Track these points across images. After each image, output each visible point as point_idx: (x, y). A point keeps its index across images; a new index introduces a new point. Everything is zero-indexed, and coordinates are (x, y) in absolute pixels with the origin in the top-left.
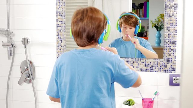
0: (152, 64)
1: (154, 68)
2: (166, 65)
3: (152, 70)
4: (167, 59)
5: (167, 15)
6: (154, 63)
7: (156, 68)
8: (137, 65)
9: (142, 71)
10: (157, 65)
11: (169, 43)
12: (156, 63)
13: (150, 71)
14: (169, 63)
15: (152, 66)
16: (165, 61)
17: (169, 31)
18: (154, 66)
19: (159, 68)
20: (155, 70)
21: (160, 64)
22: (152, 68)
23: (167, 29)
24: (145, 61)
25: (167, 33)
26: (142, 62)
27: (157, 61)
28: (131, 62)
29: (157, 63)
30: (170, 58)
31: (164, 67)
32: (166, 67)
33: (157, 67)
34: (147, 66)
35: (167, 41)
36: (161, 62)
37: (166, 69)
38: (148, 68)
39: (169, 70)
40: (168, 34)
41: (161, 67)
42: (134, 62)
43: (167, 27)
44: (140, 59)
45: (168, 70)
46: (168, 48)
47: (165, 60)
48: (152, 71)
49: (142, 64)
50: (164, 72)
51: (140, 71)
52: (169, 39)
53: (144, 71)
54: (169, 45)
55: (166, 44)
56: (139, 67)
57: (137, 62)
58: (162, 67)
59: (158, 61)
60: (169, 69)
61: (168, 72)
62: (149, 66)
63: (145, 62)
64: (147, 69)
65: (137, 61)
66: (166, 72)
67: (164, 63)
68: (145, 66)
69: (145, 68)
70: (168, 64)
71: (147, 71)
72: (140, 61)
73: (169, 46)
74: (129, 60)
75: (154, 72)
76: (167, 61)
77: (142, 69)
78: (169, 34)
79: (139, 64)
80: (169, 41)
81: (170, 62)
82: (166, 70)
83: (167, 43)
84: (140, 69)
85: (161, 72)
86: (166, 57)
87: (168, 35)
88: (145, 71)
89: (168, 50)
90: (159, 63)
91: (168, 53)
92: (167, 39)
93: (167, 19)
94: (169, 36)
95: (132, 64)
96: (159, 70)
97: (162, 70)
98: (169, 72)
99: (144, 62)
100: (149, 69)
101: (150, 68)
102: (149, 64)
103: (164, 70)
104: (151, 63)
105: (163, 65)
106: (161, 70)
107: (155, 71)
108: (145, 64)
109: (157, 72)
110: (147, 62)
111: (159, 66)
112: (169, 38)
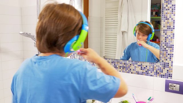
0: (148, 68)
2: (162, 70)
3: (148, 73)
4: (163, 64)
5: (164, 17)
6: (150, 67)
7: (151, 72)
8: (134, 68)
9: (138, 74)
10: (153, 69)
11: (165, 47)
12: (152, 67)
13: (146, 75)
15: (148, 70)
16: (161, 66)
17: (166, 34)
18: (150, 70)
20: (151, 74)
21: (156, 68)
22: (148, 72)
23: (164, 32)
24: (142, 64)
25: (164, 36)
26: (138, 65)
27: (152, 65)
28: (128, 64)
30: (166, 63)
31: (160, 72)
32: (162, 72)
33: (153, 71)
34: (143, 69)
36: (157, 66)
38: (144, 71)
39: (166, 76)
41: (157, 71)
42: (131, 65)
43: (164, 30)
45: (164, 75)
46: (165, 52)
48: (148, 75)
49: (138, 67)
50: (160, 77)
51: (136, 74)
52: (165, 43)
53: (140, 74)
54: (165, 49)
55: (162, 48)
56: (135, 70)
57: (134, 65)
58: (158, 71)
59: (154, 65)
60: (166, 74)
61: (164, 77)
63: (142, 66)
64: (143, 73)
65: (134, 63)
66: (162, 77)
67: (160, 68)
68: (141, 69)
69: (141, 71)
70: (164, 69)
71: (143, 75)
75: (149, 76)
76: (163, 66)
77: (138, 72)
78: (166, 38)
80: (165, 45)
81: (166, 67)
82: (162, 75)
85: (156, 76)
86: (163, 61)
87: (164, 39)
88: (141, 74)
89: (165, 54)
91: (165, 58)
92: (163, 43)
93: (164, 21)
94: (166, 40)
95: (129, 66)
96: (155, 74)
97: (158, 75)
98: (165, 78)
100: (145, 73)
101: (146, 71)
102: (145, 68)
103: (160, 75)
104: (146, 66)
105: (158, 70)
106: (156, 75)
107: (151, 76)
108: (141, 67)
109: (153, 76)
111: (155, 71)
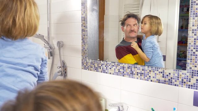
0: (172, 75)
1: (173, 81)
2: (190, 79)
3: (171, 82)
4: (192, 72)
5: (194, 14)
6: (174, 74)
7: (176, 81)
8: (154, 75)
9: (159, 82)
10: (178, 77)
11: (194, 50)
12: (176, 75)
13: (169, 84)
14: (194, 77)
15: (171, 78)
16: (188, 74)
17: (195, 35)
18: (174, 79)
19: (180, 82)
20: (175, 83)
21: (182, 77)
22: (172, 80)
23: (193, 33)
24: (163, 71)
25: (193, 37)
26: (159, 72)
27: (177, 72)
28: (147, 70)
29: (178, 75)
30: (195, 71)
31: (187, 81)
32: (190, 81)
33: (178, 79)
34: (165, 77)
35: (193, 47)
36: (183, 74)
37: (189, 83)
38: (167, 80)
39: (194, 86)
40: (193, 39)
41: (182, 80)
42: (150, 71)
43: (193, 30)
44: (158, 68)
45: (192, 86)
46: (193, 57)
47: (188, 72)
48: (171, 85)
49: (160, 75)
50: (187, 87)
51: (157, 82)
52: (195, 46)
53: (161, 83)
54: (194, 53)
55: (190, 51)
56: (156, 78)
57: (154, 72)
58: (185, 80)
59: (180, 72)
60: (194, 84)
61: (192, 88)
62: (167, 78)
63: (164, 73)
64: (165, 81)
65: (154, 70)
66: (189, 88)
67: (187, 76)
68: (163, 77)
69: (163, 79)
70: (192, 77)
71: (165, 83)
72: (158, 70)
73: (194, 55)
74: (145, 68)
75: (173, 85)
76: (191, 74)
77: (159, 80)
78: (195, 39)
79: (156, 74)
80: (194, 48)
81: (195, 75)
82: (189, 85)
83: (192, 50)
84: (157, 80)
85: (182, 87)
86: (191, 68)
87: (193, 41)
88: (163, 83)
89: (194, 60)
90: (181, 75)
91: (193, 64)
92: (192, 46)
93: (194, 19)
94: (195, 42)
95: (148, 73)
96: (180, 84)
97: (185, 85)
98: (194, 89)
99: (161, 73)
100: (167, 82)
101: (169, 80)
102: (167, 75)
103: (187, 85)
104: (170, 74)
105: (185, 78)
106: (182, 84)
107: (175, 85)
108: (163, 75)
109: (178, 86)
110: (166, 73)
111: (180, 80)
112: (195, 44)
